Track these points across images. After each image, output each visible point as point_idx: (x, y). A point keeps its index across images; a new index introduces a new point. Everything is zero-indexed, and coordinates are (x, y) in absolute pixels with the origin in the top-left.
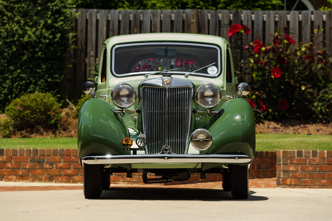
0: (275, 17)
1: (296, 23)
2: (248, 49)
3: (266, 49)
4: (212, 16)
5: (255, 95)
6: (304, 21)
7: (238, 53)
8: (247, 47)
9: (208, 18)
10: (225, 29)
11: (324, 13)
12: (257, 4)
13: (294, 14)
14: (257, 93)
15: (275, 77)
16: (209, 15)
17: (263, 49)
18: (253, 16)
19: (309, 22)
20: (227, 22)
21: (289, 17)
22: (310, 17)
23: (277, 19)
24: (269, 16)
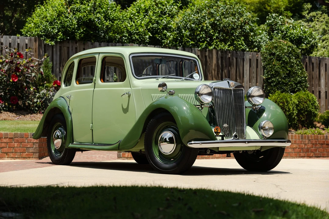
6: (13, 43)
13: (6, 37)
19: (16, 44)
21: (2, 40)
22: (17, 41)
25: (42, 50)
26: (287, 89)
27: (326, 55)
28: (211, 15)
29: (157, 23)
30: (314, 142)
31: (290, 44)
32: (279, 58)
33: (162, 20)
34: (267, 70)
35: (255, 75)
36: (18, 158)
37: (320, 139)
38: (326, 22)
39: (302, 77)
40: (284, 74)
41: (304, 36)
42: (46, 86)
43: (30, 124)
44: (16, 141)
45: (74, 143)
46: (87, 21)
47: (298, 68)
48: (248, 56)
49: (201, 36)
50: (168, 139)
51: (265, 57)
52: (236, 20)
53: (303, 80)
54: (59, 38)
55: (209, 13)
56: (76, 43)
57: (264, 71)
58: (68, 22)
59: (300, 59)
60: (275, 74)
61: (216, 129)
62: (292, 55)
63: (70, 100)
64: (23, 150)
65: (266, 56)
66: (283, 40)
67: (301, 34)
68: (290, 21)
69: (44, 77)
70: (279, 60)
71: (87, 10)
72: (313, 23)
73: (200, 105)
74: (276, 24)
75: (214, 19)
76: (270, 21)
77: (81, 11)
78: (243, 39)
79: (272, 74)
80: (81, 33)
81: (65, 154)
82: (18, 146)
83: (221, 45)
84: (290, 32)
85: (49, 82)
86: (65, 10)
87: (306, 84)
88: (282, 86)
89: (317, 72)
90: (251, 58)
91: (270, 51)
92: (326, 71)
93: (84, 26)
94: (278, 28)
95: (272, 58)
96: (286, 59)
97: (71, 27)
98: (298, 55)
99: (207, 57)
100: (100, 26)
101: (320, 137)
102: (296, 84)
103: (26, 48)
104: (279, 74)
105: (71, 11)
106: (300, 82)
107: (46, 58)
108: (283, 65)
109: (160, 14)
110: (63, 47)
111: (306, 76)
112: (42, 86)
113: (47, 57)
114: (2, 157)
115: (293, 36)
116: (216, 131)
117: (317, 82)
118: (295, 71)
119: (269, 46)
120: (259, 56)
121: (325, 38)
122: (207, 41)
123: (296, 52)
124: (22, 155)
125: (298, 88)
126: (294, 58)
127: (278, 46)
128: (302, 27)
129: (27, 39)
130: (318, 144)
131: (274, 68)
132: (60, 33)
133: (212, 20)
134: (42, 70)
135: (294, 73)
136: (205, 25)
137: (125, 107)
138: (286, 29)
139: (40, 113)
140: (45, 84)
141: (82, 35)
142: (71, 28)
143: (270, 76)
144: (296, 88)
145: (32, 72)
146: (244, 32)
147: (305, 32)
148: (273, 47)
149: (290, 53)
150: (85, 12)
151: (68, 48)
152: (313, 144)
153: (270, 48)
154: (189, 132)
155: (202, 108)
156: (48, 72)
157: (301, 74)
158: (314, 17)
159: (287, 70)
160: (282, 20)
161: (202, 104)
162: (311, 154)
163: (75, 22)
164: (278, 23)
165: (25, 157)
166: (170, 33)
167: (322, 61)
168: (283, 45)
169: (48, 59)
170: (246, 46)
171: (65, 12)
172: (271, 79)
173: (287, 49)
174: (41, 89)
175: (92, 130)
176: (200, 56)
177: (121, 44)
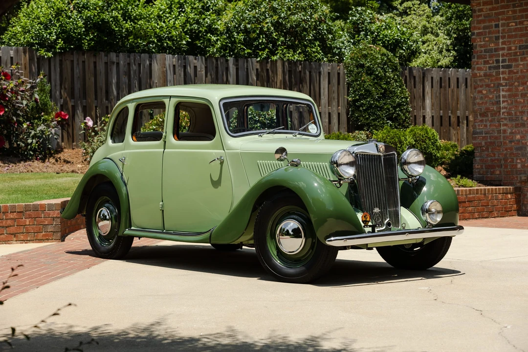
25: (35, 66)
26: (382, 115)
27: (429, 64)
28: (274, 10)
29: (198, 22)
31: (384, 50)
32: (370, 72)
33: (204, 19)
34: (354, 89)
35: (335, 95)
36: (32, 240)
38: (427, 15)
39: (402, 98)
40: (378, 94)
41: (403, 39)
42: (43, 119)
43: (29, 179)
44: (28, 216)
45: (132, 228)
46: (98, 22)
47: (396, 84)
48: (326, 68)
49: (260, 41)
50: (292, 231)
51: (350, 70)
52: (309, 17)
53: (404, 102)
54: (58, 47)
55: (270, 7)
56: (83, 54)
57: (348, 90)
58: (71, 24)
59: (399, 71)
60: (366, 94)
61: (365, 217)
62: (388, 67)
63: (123, 164)
64: (38, 229)
65: (352, 69)
66: (374, 45)
67: (398, 36)
68: (381, 17)
69: (40, 106)
70: (370, 75)
71: (99, 7)
72: (409, 17)
73: (337, 179)
74: (363, 23)
75: (278, 17)
76: (354, 18)
77: (90, 8)
78: (318, 44)
79: (361, 94)
80: (91, 39)
81: (116, 244)
82: (31, 224)
83: (289, 53)
84: (383, 33)
85: (48, 113)
86: (66, 6)
87: (408, 107)
88: (375, 111)
89: (420, 89)
90: (330, 71)
91: (357, 61)
92: (432, 87)
93: (94, 30)
94: (366, 28)
95: (360, 72)
96: (380, 72)
97: (75, 31)
98: (396, 67)
99: (270, 71)
100: (117, 29)
102: (395, 108)
103: (12, 64)
104: (370, 94)
105: (74, 8)
106: (399, 105)
107: (42, 79)
108: (376, 81)
109: (201, 10)
110: (65, 60)
111: (407, 95)
112: (37, 120)
113: (44, 77)
114: (8, 241)
115: (388, 39)
116: (364, 220)
117: (420, 104)
118: (393, 89)
119: (356, 54)
120: (342, 67)
121: (427, 39)
122: (269, 48)
123: (392, 62)
124: (37, 236)
125: (397, 114)
126: (390, 70)
127: (368, 53)
128: (398, 27)
129: (12, 50)
131: (363, 86)
132: (60, 40)
133: (276, 18)
134: (36, 96)
135: (391, 92)
136: (266, 26)
137: (216, 178)
138: (377, 30)
139: (36, 159)
140: (42, 116)
141: (91, 43)
142: (75, 33)
143: (357, 97)
144: (394, 113)
145: (22, 99)
146: (320, 34)
147: (403, 33)
148: (361, 55)
149: (385, 64)
150: (95, 9)
151: (72, 61)
153: (358, 57)
154: (327, 221)
155: (341, 185)
156: (45, 99)
157: (400, 93)
158: (410, 8)
159: (382, 88)
160: (371, 15)
161: (340, 178)
163: (81, 23)
164: (366, 20)
165: (41, 240)
166: (217, 37)
167: (426, 73)
168: (374, 52)
169: (45, 80)
170: (322, 54)
171: (66, 10)
172: (360, 102)
173: (381, 58)
174: (36, 124)
175: (163, 211)
176: (259, 70)
177: (147, 55)
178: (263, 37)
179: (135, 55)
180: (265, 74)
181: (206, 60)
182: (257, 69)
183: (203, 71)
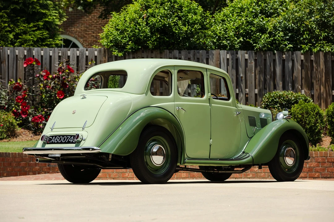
0: (59, 53)
1: (74, 58)
2: (39, 76)
3: (52, 77)
4: (10, 52)
5: (45, 112)
6: (80, 55)
7: (30, 79)
8: (38, 75)
9: (8, 53)
10: (21, 62)
11: (96, 50)
12: (44, 44)
13: (74, 50)
14: (46, 110)
15: (59, 98)
16: (9, 51)
17: (50, 76)
18: (42, 52)
19: (85, 57)
20: (22, 57)
21: (69, 53)
22: (85, 53)
23: (60, 54)
24: (54, 52)
30: (320, 160)
37: (329, 156)
46: (161, 27)
54: (129, 48)
80: (154, 41)
93: (157, 33)
99: (314, 62)
100: (177, 32)
101: (330, 154)
122: (312, 43)
130: (327, 162)
132: (131, 42)
133: (318, 17)
136: (310, 24)
141: (155, 43)
142: (142, 36)
152: (319, 162)
162: (316, 174)
176: (304, 61)
177: (205, 51)
178: (307, 34)
179: (194, 51)
180: (309, 64)
181: (255, 53)
182: (302, 61)
183: (252, 63)
